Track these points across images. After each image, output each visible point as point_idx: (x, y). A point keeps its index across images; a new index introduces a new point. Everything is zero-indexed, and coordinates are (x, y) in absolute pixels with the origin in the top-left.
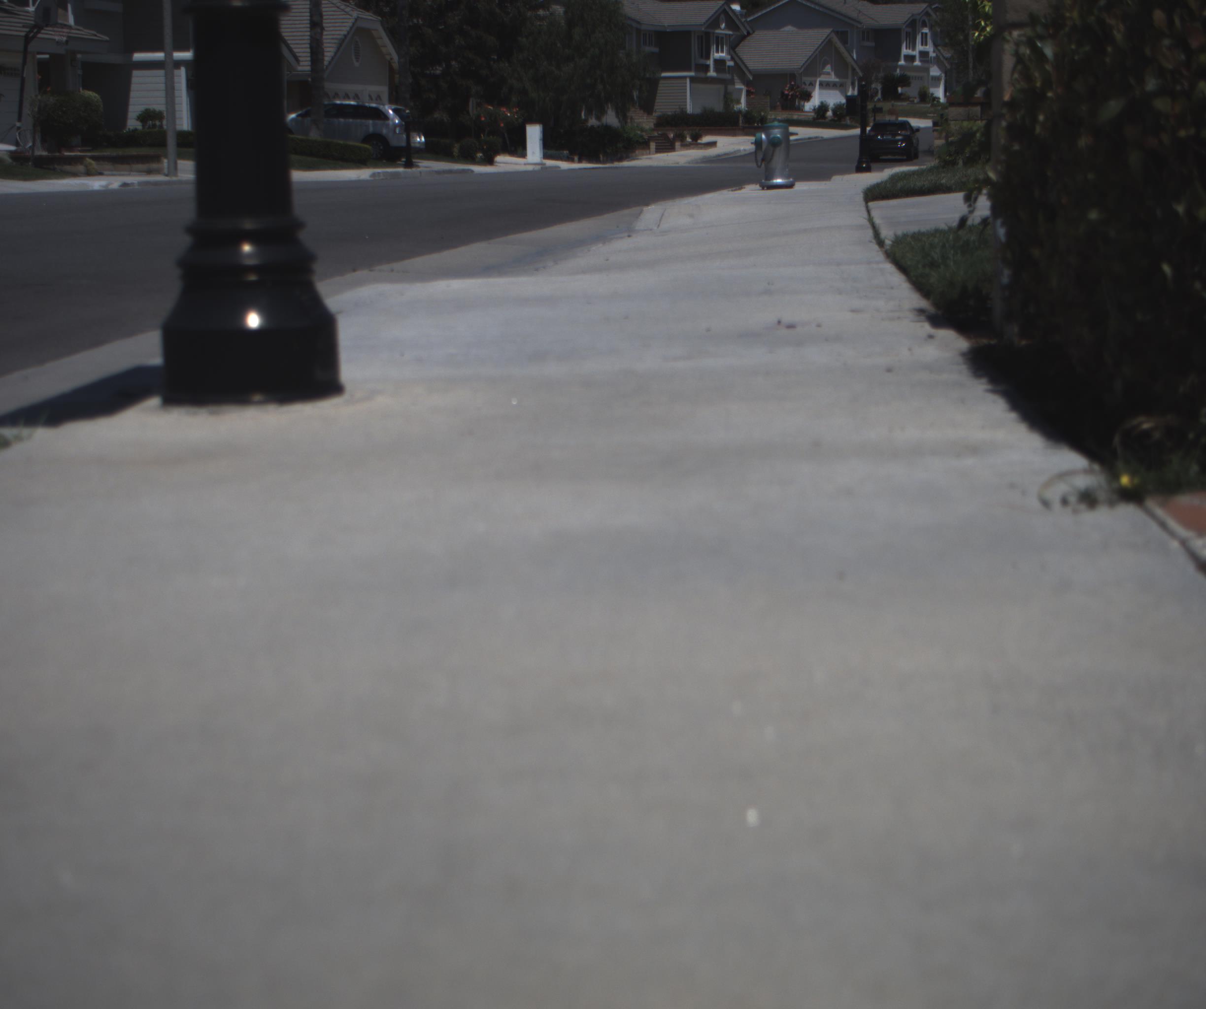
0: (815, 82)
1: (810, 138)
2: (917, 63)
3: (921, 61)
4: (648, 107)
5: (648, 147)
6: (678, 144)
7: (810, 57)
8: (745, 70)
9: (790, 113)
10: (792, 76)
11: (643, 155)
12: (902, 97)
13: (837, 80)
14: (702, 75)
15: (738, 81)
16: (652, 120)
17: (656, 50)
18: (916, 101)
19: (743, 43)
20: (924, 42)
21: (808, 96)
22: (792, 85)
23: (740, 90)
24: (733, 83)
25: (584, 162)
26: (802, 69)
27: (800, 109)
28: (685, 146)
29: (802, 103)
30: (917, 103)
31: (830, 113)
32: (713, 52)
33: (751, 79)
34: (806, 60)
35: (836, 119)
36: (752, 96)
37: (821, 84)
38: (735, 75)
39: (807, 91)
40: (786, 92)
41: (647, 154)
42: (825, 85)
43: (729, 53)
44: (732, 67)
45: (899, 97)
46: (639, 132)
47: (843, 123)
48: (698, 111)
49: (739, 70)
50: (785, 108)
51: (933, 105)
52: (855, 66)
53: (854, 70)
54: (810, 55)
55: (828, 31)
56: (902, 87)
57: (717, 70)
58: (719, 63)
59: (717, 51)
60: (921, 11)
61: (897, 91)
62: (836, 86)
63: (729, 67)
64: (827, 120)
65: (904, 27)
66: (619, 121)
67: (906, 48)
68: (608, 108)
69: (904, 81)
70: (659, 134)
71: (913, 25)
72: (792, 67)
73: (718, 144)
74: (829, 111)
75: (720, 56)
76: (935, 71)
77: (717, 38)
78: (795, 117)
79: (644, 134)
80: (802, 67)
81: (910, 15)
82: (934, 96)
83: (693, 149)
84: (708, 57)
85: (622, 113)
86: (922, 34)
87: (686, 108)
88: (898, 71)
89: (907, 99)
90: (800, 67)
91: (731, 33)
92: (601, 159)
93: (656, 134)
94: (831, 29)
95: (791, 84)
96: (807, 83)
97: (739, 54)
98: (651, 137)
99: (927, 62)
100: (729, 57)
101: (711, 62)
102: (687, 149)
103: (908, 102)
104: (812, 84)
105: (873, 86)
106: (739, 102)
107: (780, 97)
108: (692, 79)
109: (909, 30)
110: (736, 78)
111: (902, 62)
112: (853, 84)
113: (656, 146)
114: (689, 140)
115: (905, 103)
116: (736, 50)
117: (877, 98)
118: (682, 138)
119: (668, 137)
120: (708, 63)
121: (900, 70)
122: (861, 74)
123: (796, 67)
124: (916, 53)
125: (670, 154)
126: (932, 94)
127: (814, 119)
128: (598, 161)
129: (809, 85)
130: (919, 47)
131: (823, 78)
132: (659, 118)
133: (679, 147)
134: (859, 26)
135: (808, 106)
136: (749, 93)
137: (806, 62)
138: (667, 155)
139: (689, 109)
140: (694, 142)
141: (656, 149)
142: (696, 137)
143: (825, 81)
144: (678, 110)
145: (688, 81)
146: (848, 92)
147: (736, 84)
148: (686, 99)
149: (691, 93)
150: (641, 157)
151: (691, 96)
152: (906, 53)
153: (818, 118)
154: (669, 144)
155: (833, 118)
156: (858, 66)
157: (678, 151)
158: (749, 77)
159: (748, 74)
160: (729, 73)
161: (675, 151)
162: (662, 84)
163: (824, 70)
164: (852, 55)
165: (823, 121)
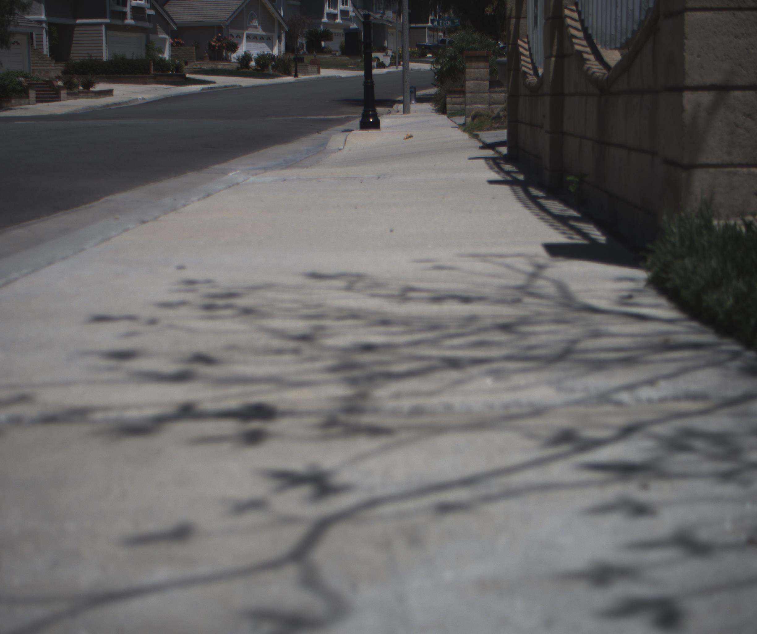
0: (243, 34)
1: (226, 87)
2: (339, 21)
3: (342, 19)
5: (28, 97)
6: (63, 93)
7: (237, 10)
8: (168, 19)
9: (215, 63)
10: (219, 28)
11: (20, 104)
12: (325, 50)
13: (264, 33)
14: (119, 22)
15: (162, 31)
18: (337, 54)
20: (345, 2)
21: (234, 47)
22: (220, 36)
23: (165, 39)
24: (156, 33)
26: (229, 22)
27: (227, 60)
28: (73, 95)
29: (229, 54)
30: (339, 56)
31: (253, 63)
33: (176, 29)
34: (232, 13)
35: (259, 68)
36: (179, 46)
37: (248, 37)
38: (157, 25)
39: (233, 42)
40: (213, 43)
41: (25, 104)
42: (251, 38)
43: (149, 1)
44: (153, 15)
45: (322, 50)
46: (18, 79)
47: (266, 72)
49: (162, 19)
50: (212, 59)
52: (281, 21)
53: (280, 24)
54: (237, 8)
56: (325, 41)
57: (134, 18)
58: (138, 11)
61: (321, 44)
62: (263, 39)
63: (149, 15)
64: (250, 69)
67: (329, 7)
69: (327, 36)
72: (218, 19)
73: (115, 93)
74: (252, 61)
75: (139, 4)
78: (220, 67)
79: (24, 80)
80: (228, 19)
83: (82, 97)
84: (125, 5)
88: (322, 27)
89: (330, 52)
90: (226, 19)
95: (218, 36)
96: (235, 35)
97: (166, 6)
99: (348, 20)
100: (149, 6)
101: (128, 10)
102: (75, 98)
103: (330, 55)
104: (240, 37)
105: (299, 40)
107: (207, 48)
108: (108, 27)
110: (159, 27)
111: (325, 20)
112: (280, 38)
113: (37, 94)
114: (81, 88)
115: (328, 56)
117: (302, 51)
118: (69, 86)
119: (53, 84)
120: (125, 10)
122: (287, 29)
123: (222, 19)
124: (338, 12)
125: (52, 103)
127: (238, 68)
129: (237, 37)
130: (340, 7)
131: (251, 31)
133: (66, 95)
135: (234, 57)
136: (173, 43)
137: (232, 15)
138: (49, 105)
139: (103, 56)
140: (86, 90)
141: (37, 98)
142: (88, 85)
143: (252, 35)
145: (103, 27)
146: (275, 44)
147: (159, 33)
148: (102, 46)
149: (106, 40)
150: (17, 107)
151: (106, 43)
152: (328, 12)
153: (241, 68)
154: (54, 93)
155: (257, 68)
156: (284, 21)
157: (64, 100)
158: (173, 26)
159: (172, 24)
160: (149, 21)
161: (60, 100)
162: (77, 32)
163: (251, 24)
164: (279, 11)
165: (247, 70)
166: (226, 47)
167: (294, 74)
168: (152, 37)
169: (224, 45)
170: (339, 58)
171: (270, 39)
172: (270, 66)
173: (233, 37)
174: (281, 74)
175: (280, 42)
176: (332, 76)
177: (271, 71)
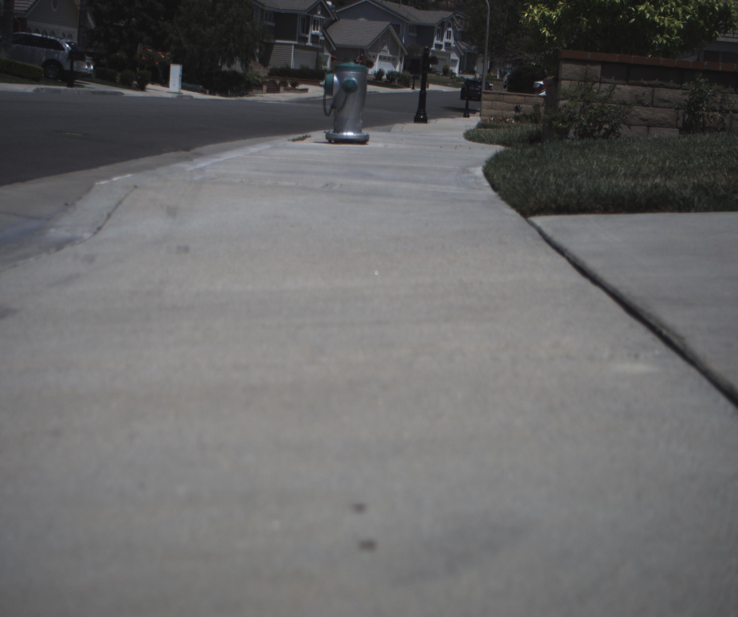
0: (377, 56)
2: (443, 50)
3: (446, 49)
4: (264, 62)
5: (262, 89)
6: (282, 88)
7: (375, 39)
8: (331, 43)
11: (258, 93)
12: (432, 71)
13: (391, 56)
14: (302, 44)
15: (326, 50)
16: (267, 71)
17: (272, 24)
18: (441, 74)
19: (331, 26)
20: (449, 37)
21: (371, 65)
22: (362, 57)
23: (328, 56)
24: (322, 51)
25: (217, 94)
26: (369, 47)
27: (366, 72)
28: (287, 90)
29: (367, 69)
30: (442, 76)
31: (385, 77)
32: (311, 29)
33: (335, 49)
34: (371, 41)
36: (335, 61)
37: (380, 58)
38: (324, 46)
39: (371, 61)
40: (357, 61)
41: (260, 94)
42: (382, 59)
43: (322, 31)
44: (323, 41)
45: (430, 71)
46: (256, 78)
47: (394, 84)
48: (298, 67)
49: (328, 43)
51: (451, 78)
52: (403, 48)
53: (402, 50)
54: (375, 38)
55: (388, 23)
56: (432, 64)
57: (312, 42)
58: (315, 38)
59: (314, 29)
60: (448, 16)
61: (429, 66)
62: (390, 60)
63: (321, 40)
64: (383, 81)
65: (437, 26)
66: (243, 69)
67: (437, 40)
68: (236, 60)
69: (434, 60)
70: (270, 80)
71: (443, 25)
72: (362, 45)
73: (309, 91)
74: (384, 76)
75: (316, 33)
76: (454, 56)
77: (315, 20)
79: (259, 79)
80: (369, 45)
81: (441, 19)
82: (453, 71)
83: (292, 92)
84: (307, 32)
85: (245, 63)
86: (448, 31)
87: (290, 65)
89: (435, 72)
90: (367, 45)
91: (324, 18)
92: (229, 94)
93: (268, 80)
94: (390, 23)
95: (360, 56)
96: (371, 56)
97: (329, 33)
98: (265, 82)
99: (450, 50)
100: (321, 34)
101: (309, 36)
102: (288, 92)
103: (435, 75)
104: (375, 57)
106: (325, 64)
108: (296, 46)
109: (439, 28)
110: (325, 48)
111: (433, 48)
112: (401, 59)
113: (267, 88)
114: (290, 86)
115: (433, 75)
116: (327, 30)
118: (284, 84)
119: (276, 83)
120: (307, 36)
121: (432, 54)
122: (407, 54)
123: (365, 45)
124: (443, 43)
125: (276, 94)
126: (452, 71)
127: (374, 79)
128: (226, 95)
129: (373, 57)
130: (445, 40)
131: (382, 54)
132: (272, 70)
133: (283, 90)
134: (408, 23)
135: (371, 71)
136: (333, 59)
138: (274, 95)
139: (292, 66)
140: (293, 88)
141: (267, 90)
142: (294, 85)
143: (383, 56)
144: (285, 66)
145: (293, 47)
146: (397, 64)
147: (325, 52)
148: (291, 59)
149: (294, 55)
150: (256, 95)
151: (294, 57)
152: (436, 43)
153: (377, 79)
154: (276, 88)
155: (387, 80)
156: (405, 48)
157: (281, 93)
158: (334, 48)
159: (333, 47)
160: (321, 44)
161: (279, 93)
162: (276, 47)
163: (383, 49)
164: (402, 40)
165: (380, 81)
166: (366, 64)
167: (412, 87)
168: (320, 54)
169: (365, 62)
170: (442, 77)
171: (394, 60)
172: (396, 80)
173: (370, 57)
174: (403, 86)
175: (401, 62)
176: (437, 91)
177: (397, 84)
